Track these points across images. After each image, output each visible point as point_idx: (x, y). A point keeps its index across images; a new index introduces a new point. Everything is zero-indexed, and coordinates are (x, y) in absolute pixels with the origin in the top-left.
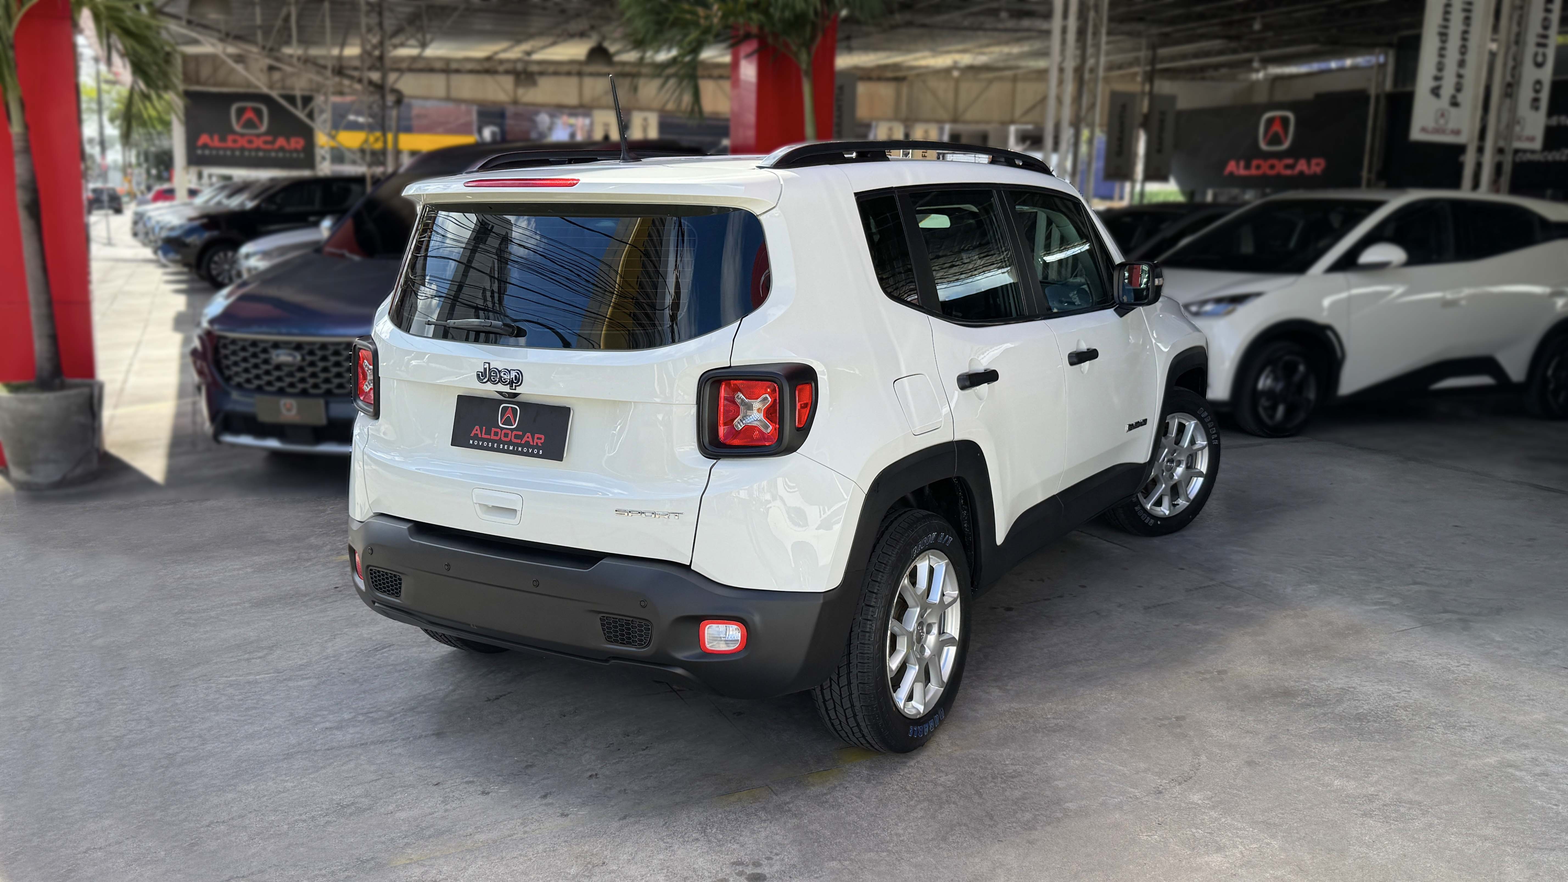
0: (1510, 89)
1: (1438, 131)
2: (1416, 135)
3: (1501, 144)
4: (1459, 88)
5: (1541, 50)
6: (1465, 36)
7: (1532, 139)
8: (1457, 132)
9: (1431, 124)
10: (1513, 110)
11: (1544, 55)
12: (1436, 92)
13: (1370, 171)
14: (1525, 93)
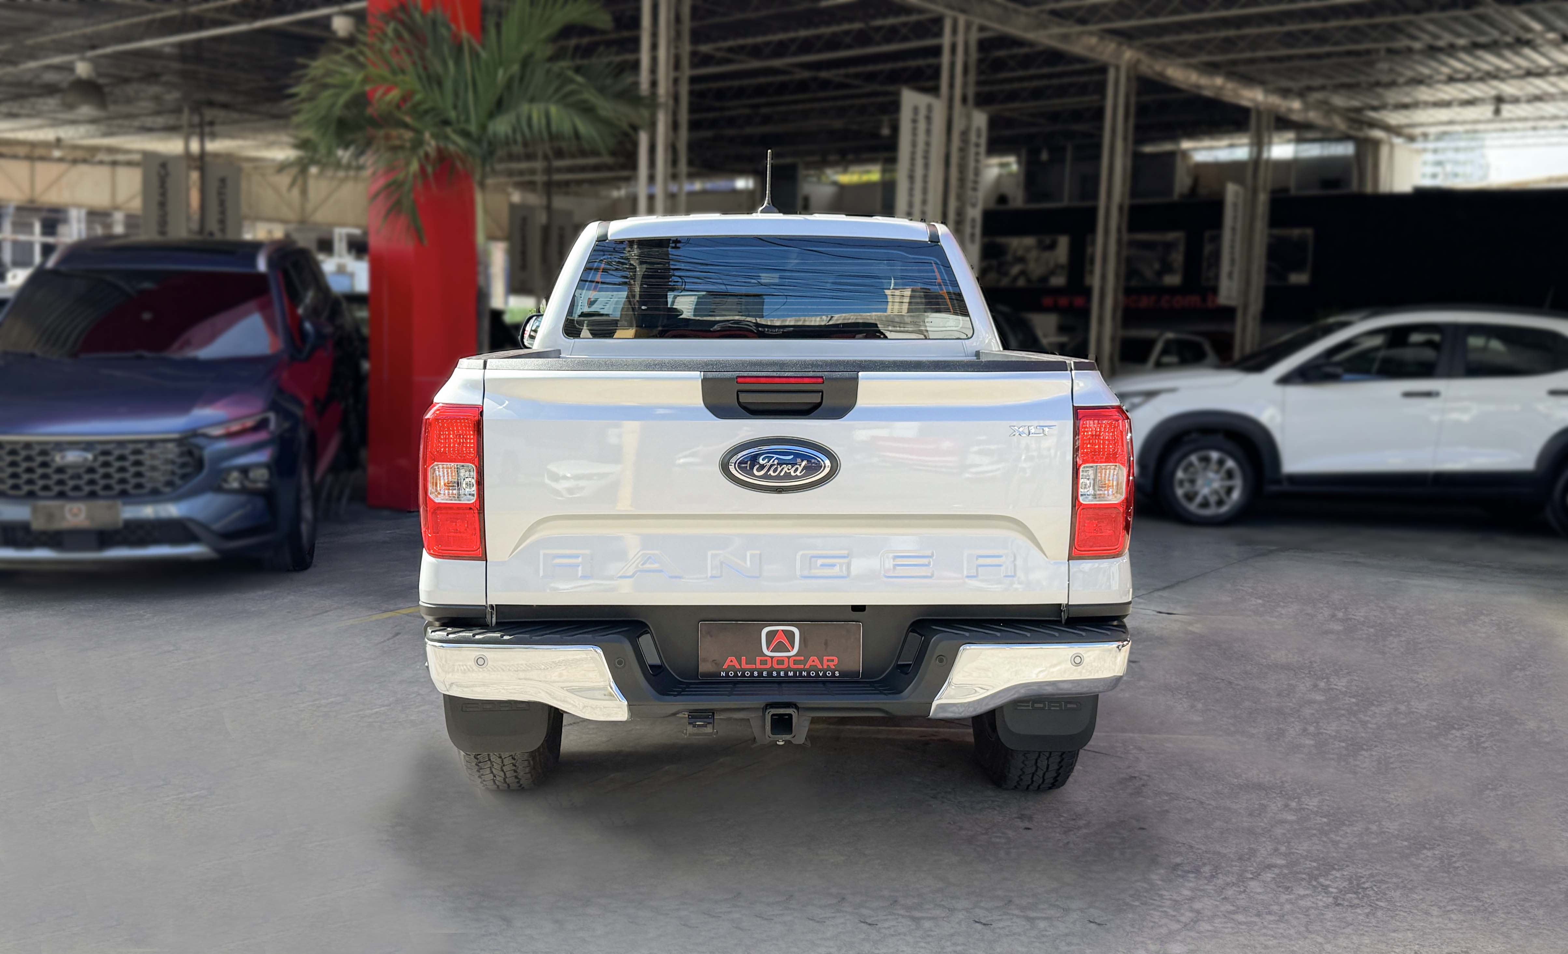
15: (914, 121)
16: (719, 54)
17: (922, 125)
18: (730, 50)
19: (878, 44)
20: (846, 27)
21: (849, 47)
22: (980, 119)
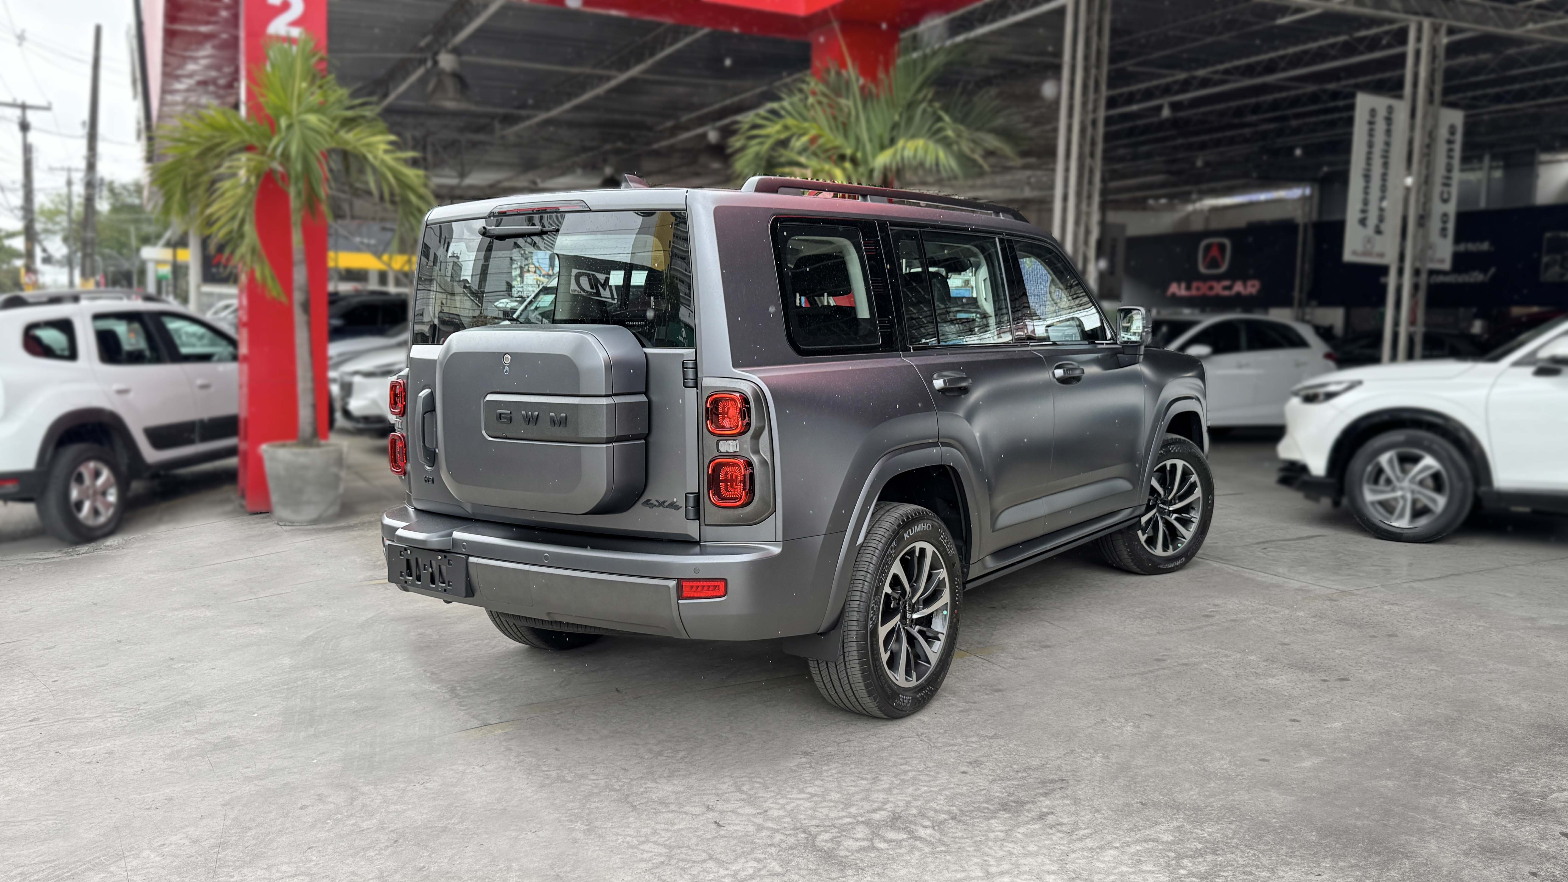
0: (1423, 220)
1: (1366, 253)
2: (1348, 256)
3: (1418, 265)
4: (1381, 219)
5: (1446, 189)
6: (1384, 177)
7: (1442, 261)
8: (1381, 255)
9: (1359, 248)
10: (1426, 237)
11: (1449, 193)
12: (1363, 222)
13: (1301, 291)
14: (1435, 224)
15: (1371, 123)
16: (1217, 77)
17: (1380, 126)
18: (1227, 72)
19: (1361, 53)
20: (1331, 40)
21: (1334, 58)
22: (1456, 117)
